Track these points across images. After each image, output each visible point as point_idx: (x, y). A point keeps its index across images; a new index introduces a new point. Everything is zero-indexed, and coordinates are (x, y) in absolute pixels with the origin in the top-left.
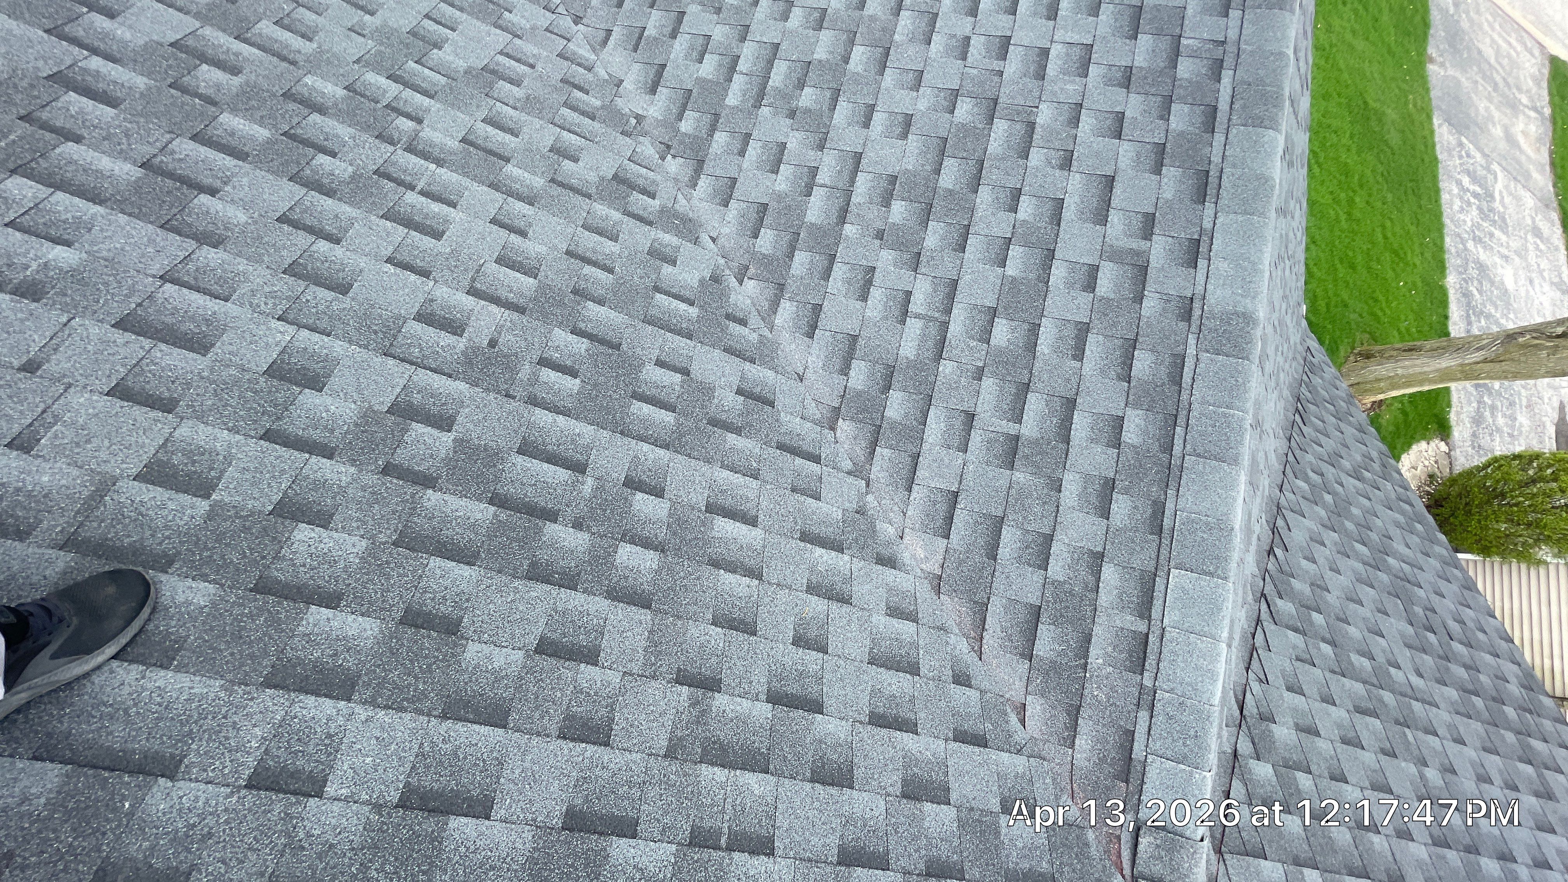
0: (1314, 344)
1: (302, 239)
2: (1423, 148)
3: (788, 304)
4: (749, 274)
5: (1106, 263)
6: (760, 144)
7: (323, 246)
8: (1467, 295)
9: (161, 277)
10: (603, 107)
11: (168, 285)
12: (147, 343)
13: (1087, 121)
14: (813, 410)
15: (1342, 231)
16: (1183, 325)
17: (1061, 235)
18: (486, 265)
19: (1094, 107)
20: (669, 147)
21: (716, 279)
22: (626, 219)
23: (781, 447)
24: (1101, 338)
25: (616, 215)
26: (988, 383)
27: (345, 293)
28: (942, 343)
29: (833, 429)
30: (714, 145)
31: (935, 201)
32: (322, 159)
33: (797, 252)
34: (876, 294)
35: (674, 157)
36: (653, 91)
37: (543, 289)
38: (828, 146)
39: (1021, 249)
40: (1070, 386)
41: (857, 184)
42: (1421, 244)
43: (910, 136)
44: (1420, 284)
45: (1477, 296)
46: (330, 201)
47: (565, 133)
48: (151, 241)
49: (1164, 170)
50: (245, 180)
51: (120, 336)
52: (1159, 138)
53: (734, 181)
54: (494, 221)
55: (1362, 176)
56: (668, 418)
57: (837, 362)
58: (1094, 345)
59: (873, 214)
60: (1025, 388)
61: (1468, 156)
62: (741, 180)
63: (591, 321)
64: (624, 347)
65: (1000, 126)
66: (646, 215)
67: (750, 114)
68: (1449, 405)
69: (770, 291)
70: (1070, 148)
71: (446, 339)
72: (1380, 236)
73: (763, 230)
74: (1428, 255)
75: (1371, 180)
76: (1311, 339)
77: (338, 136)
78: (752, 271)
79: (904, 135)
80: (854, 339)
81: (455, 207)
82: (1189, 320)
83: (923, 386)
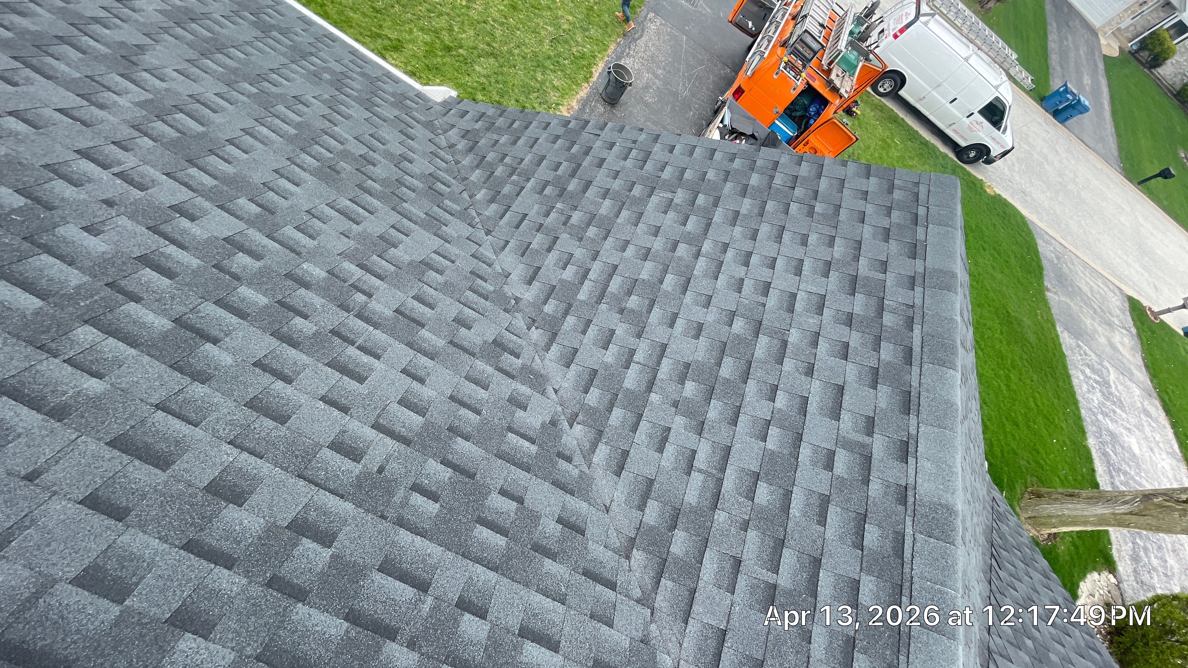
0: (996, 494)
1: (267, 379)
2: (1053, 346)
3: (604, 447)
4: (578, 419)
5: (841, 450)
6: (597, 328)
7: (279, 385)
8: (1105, 454)
9: (156, 406)
10: (494, 291)
11: (160, 412)
12: (126, 458)
13: (823, 346)
14: (615, 541)
15: (1005, 398)
16: (900, 508)
17: (807, 422)
18: (391, 405)
19: (827, 336)
20: (534, 321)
21: (554, 423)
22: (497, 373)
23: (587, 573)
24: (839, 509)
25: (490, 370)
26: (752, 535)
27: (283, 423)
28: (717, 496)
29: (628, 558)
30: (565, 324)
31: (716, 386)
32: (298, 321)
33: (615, 408)
34: (670, 449)
35: (537, 328)
36: (530, 283)
37: (426, 426)
38: (643, 336)
39: (778, 430)
40: (816, 547)
41: (662, 365)
42: (1064, 414)
43: (701, 338)
44: (1068, 442)
45: (1114, 457)
46: (294, 351)
47: (466, 309)
48: (160, 377)
49: (879, 387)
50: (241, 334)
51: (109, 453)
52: (874, 363)
53: (576, 351)
54: (404, 371)
55: (1013, 361)
56: (500, 541)
57: (636, 499)
58: (834, 514)
59: (672, 388)
60: (780, 544)
61: (1086, 354)
62: (581, 350)
63: (457, 453)
64: (478, 476)
65: (763, 340)
66: (511, 371)
67: (593, 307)
68: (1110, 544)
69: (592, 435)
70: (812, 362)
71: (348, 464)
72: (1033, 405)
73: (592, 388)
74: (1071, 421)
75: (1020, 365)
76: (995, 490)
77: (313, 304)
78: (580, 417)
79: (697, 336)
80: (651, 482)
81: (379, 359)
82: (905, 504)
83: (701, 530)
